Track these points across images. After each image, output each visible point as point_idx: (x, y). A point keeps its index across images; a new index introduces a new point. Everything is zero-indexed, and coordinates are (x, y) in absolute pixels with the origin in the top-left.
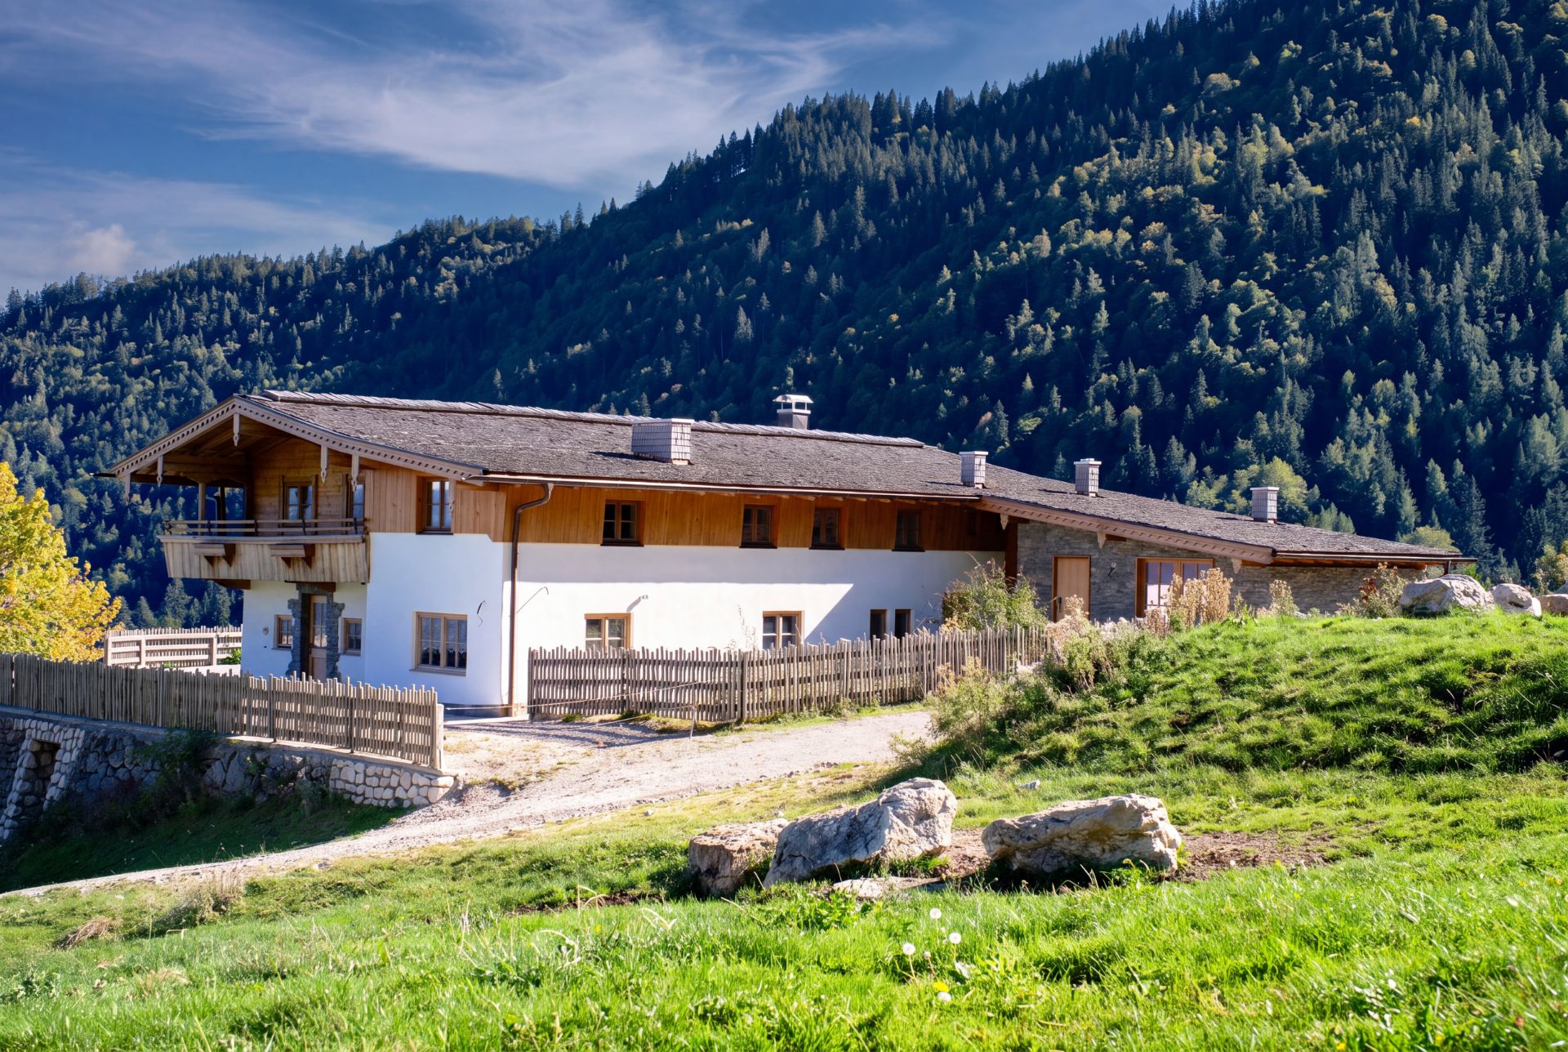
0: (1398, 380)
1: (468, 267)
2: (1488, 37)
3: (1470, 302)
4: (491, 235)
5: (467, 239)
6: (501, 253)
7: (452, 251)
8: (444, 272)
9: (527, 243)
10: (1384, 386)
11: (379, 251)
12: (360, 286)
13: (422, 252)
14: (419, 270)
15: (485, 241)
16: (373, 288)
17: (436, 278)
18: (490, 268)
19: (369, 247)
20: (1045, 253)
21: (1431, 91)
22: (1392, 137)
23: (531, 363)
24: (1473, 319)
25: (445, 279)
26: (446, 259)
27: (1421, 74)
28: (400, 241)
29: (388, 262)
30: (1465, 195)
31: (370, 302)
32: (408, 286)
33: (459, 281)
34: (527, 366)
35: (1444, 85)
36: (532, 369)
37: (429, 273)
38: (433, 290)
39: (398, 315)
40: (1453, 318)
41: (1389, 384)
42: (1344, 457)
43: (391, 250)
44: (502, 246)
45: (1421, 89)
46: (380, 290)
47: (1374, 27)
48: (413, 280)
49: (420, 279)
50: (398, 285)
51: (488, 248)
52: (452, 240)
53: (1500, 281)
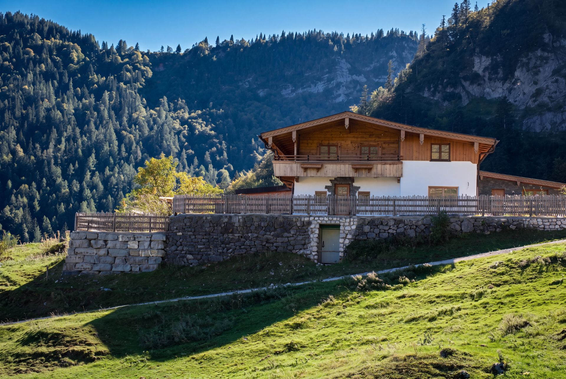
0: (30, 185)
2: (49, 60)
3: (55, 158)
10: (25, 187)
21: (30, 77)
22: (18, 91)
24: (56, 164)
27: (26, 70)
30: (48, 118)
35: (35, 75)
40: (49, 163)
41: (27, 186)
42: (11, 214)
45: (26, 76)
47: (6, 49)
53: (65, 151)
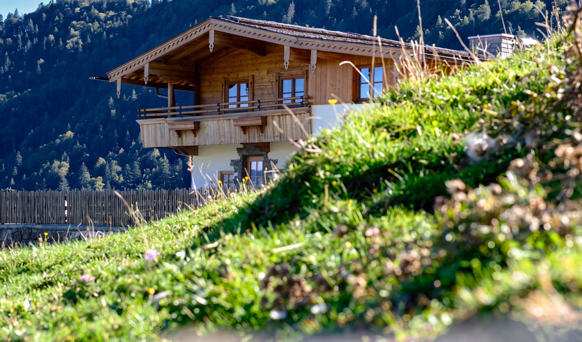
1: (89, 28)
4: (105, 6)
5: (88, 9)
6: (111, 18)
7: (78, 17)
8: (73, 31)
9: (129, 12)
11: (27, 17)
12: (15, 40)
13: (57, 18)
14: (56, 30)
15: (100, 11)
16: (24, 41)
17: (66, 36)
18: (105, 29)
19: (21, 14)
20: (487, 17)
23: (134, 92)
25: (73, 37)
26: (74, 22)
28: (42, 9)
29: (34, 25)
31: (22, 51)
32: (48, 41)
33: (83, 36)
34: (131, 94)
36: (134, 97)
37: (62, 31)
38: (65, 43)
39: (42, 61)
43: (35, 17)
44: (112, 13)
46: (29, 43)
48: (52, 37)
49: (57, 36)
50: (41, 40)
51: (102, 15)
52: (77, 10)
